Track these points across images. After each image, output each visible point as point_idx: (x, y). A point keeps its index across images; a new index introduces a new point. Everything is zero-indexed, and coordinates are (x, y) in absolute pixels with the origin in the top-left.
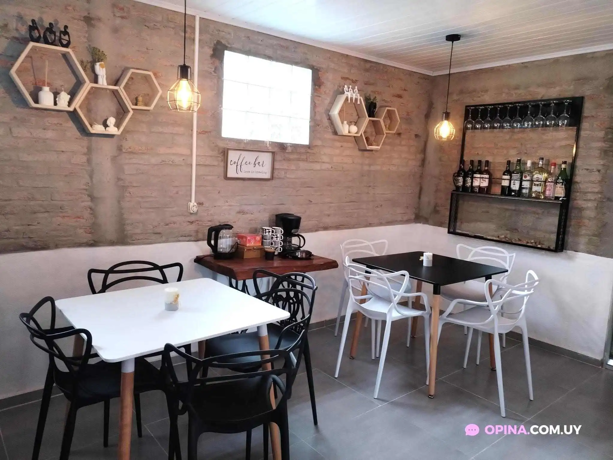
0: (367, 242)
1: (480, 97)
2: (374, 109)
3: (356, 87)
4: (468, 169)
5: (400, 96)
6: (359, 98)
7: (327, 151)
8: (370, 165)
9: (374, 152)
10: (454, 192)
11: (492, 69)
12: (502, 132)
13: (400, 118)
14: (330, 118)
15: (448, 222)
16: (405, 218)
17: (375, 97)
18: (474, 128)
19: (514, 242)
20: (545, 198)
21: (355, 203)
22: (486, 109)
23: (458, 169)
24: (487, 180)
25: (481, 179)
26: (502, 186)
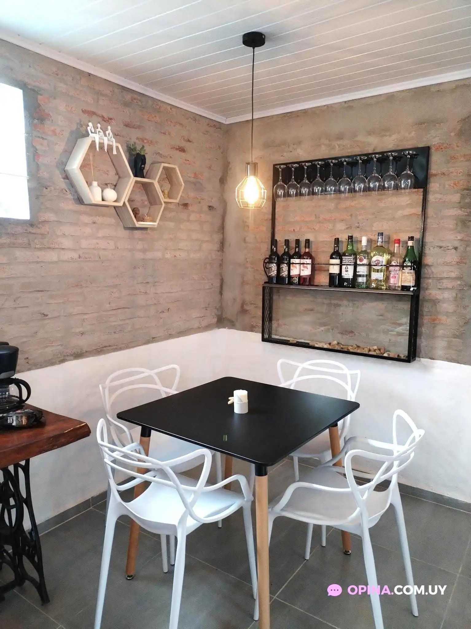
0: (148, 371)
1: (291, 152)
2: (141, 165)
3: (109, 128)
4: (283, 252)
5: (182, 150)
6: (115, 144)
7: (68, 230)
8: (144, 251)
9: (149, 231)
10: (267, 285)
11: (305, 112)
12: (325, 199)
13: (185, 182)
14: (67, 177)
15: (261, 325)
16: (204, 324)
17: (143, 147)
18: (287, 195)
19: (351, 351)
20: (389, 288)
21: (126, 310)
22: (301, 167)
23: (269, 253)
24: (309, 267)
25: (302, 265)
26: (330, 274)
